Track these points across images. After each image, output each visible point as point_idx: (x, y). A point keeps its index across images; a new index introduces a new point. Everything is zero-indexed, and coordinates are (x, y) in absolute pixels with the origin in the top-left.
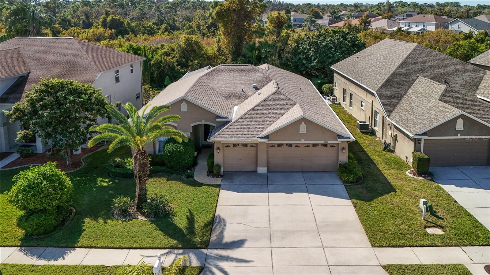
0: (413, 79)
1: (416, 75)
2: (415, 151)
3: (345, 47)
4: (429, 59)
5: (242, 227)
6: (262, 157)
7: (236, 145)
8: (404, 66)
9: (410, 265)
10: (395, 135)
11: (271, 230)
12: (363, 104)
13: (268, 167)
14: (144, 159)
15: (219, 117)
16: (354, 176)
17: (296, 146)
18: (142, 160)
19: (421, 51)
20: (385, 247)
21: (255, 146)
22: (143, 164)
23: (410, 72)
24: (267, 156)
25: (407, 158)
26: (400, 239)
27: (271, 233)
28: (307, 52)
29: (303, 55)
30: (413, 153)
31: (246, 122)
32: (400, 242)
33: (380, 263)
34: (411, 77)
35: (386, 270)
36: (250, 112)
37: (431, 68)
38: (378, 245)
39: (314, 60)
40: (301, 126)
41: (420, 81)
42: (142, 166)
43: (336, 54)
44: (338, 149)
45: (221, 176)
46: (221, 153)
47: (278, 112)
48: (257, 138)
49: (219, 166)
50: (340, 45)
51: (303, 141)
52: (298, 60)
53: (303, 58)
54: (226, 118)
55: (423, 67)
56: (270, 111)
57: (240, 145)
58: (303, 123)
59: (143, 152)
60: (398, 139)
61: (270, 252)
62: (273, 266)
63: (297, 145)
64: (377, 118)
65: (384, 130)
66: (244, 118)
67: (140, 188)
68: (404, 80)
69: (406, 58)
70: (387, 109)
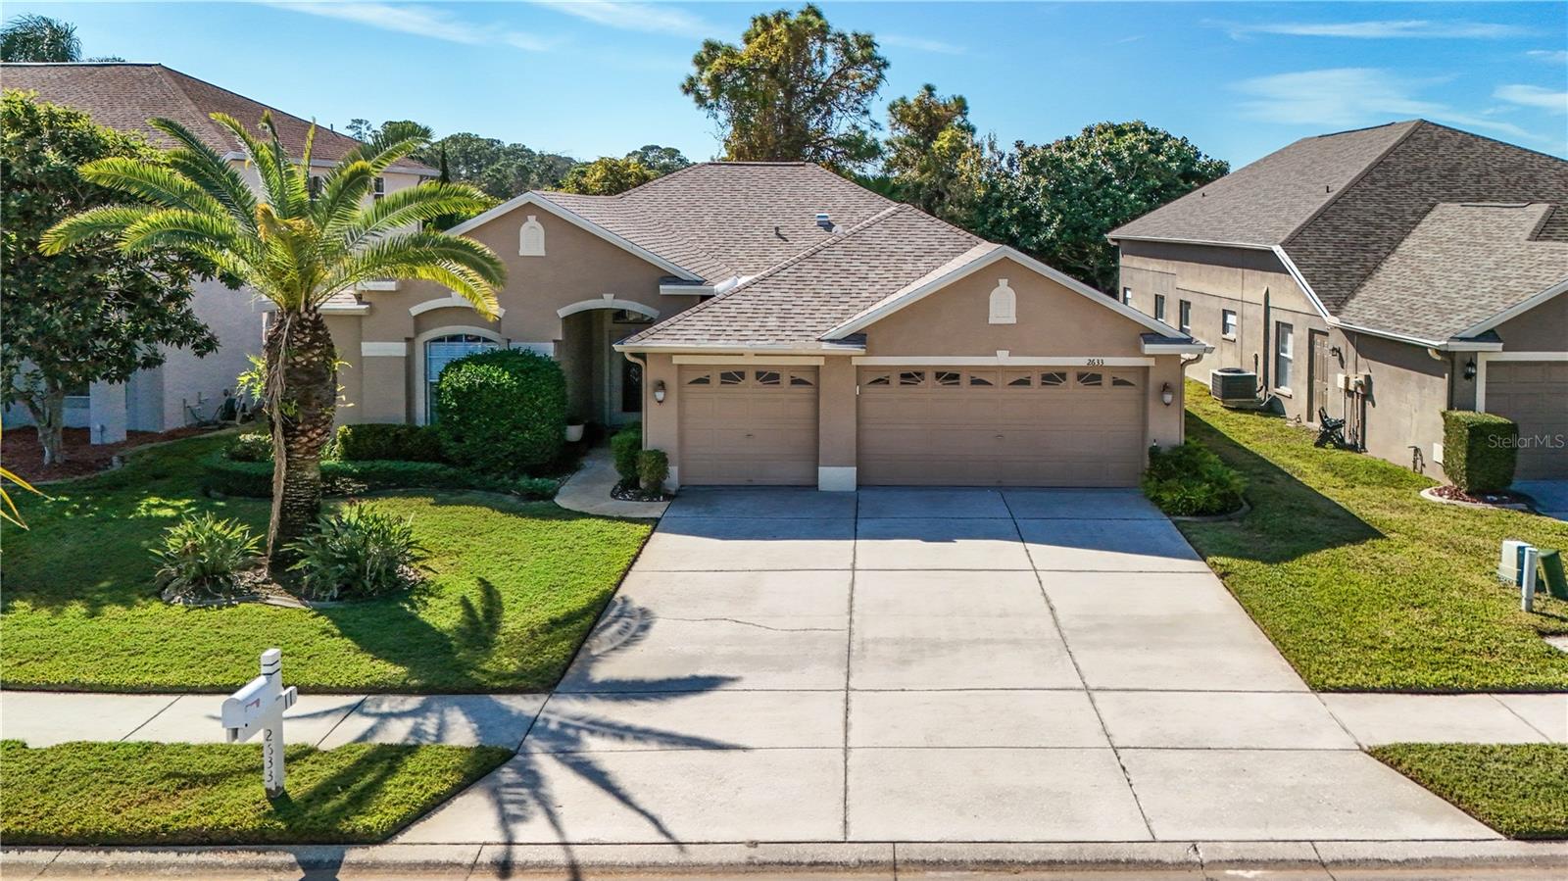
0: (1414, 213)
1: (1425, 199)
2: (1450, 407)
3: (1158, 178)
4: (1468, 157)
5: (724, 629)
6: (838, 424)
7: (732, 377)
8: (1378, 176)
9: (1503, 746)
10: (1361, 379)
11: (856, 637)
12: (1231, 319)
13: (860, 463)
14: (310, 347)
15: (675, 280)
16: (1212, 490)
17: (976, 382)
18: (302, 351)
19: (1436, 138)
20: (1374, 690)
21: (808, 379)
22: (305, 370)
23: (1402, 193)
24: (858, 423)
25: (1417, 450)
26: (1436, 666)
27: (855, 647)
28: (1024, 199)
29: (1010, 208)
30: (1444, 414)
31: (776, 294)
32: (1442, 676)
33: (1360, 741)
34: (1410, 206)
35: (1393, 765)
36: (796, 266)
37: (1479, 182)
38: (1341, 683)
39: (1049, 223)
40: (996, 291)
41: (1442, 214)
42: (300, 377)
43: (1125, 196)
44: (1145, 394)
45: (668, 497)
46: (671, 408)
47: (909, 267)
48: (819, 340)
49: (661, 459)
50: (1140, 168)
51: (1003, 358)
52: (993, 227)
53: (1013, 218)
54: (700, 283)
55: (1450, 180)
56: (875, 263)
57: (751, 376)
58: (1003, 282)
59: (307, 320)
60: (1374, 393)
61: (843, 704)
62: (846, 749)
63: (978, 377)
64: (1285, 351)
65: (1317, 382)
66: (771, 281)
67: (288, 477)
68: (1382, 214)
69: (1386, 155)
70: (1327, 292)
